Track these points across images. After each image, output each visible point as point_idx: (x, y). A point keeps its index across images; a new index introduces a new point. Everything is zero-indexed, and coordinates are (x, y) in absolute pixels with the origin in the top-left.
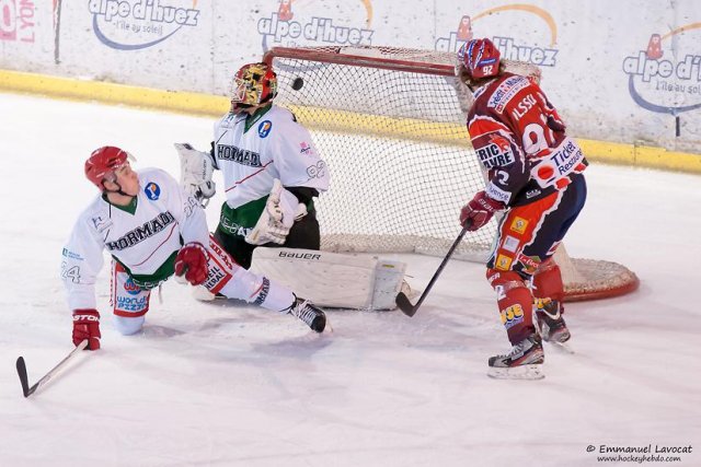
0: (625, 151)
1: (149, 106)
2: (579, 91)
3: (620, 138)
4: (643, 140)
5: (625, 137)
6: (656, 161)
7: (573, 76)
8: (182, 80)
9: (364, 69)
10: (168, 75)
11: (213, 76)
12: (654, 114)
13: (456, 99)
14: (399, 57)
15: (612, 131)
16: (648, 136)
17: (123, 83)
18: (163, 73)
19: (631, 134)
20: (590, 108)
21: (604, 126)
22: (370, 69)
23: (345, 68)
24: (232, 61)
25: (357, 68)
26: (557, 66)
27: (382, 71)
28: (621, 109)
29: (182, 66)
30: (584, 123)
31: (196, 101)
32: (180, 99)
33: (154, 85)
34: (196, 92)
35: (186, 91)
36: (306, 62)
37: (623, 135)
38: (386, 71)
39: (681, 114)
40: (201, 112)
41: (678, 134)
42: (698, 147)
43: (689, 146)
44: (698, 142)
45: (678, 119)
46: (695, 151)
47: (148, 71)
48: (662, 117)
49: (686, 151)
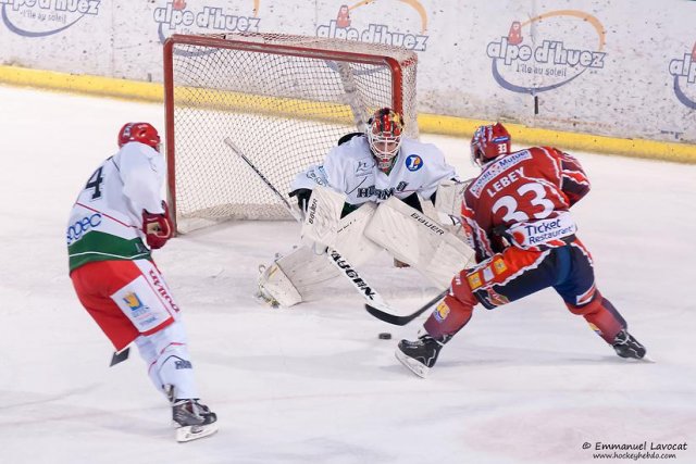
1: (54, 88)
2: (448, 73)
3: (485, 115)
4: (506, 117)
5: (489, 115)
6: (517, 135)
7: (442, 59)
8: (84, 64)
9: (256, 53)
10: (72, 60)
11: (113, 61)
12: (515, 93)
13: (339, 81)
14: (288, 43)
15: (477, 109)
16: (510, 115)
17: (30, 67)
18: (67, 58)
19: (495, 112)
20: (457, 89)
21: (470, 105)
22: (262, 54)
23: (239, 53)
24: (130, 47)
25: (250, 53)
26: (428, 50)
27: (272, 56)
28: (486, 90)
29: (85, 52)
30: (452, 102)
31: (98, 84)
32: (82, 82)
33: (59, 69)
34: (97, 75)
35: (88, 74)
36: (203, 48)
37: (487, 113)
38: (276, 56)
39: (539, 94)
40: (101, 94)
41: (536, 112)
42: (555, 124)
43: (547, 122)
44: (555, 120)
45: (536, 98)
46: (551, 127)
47: (53, 57)
48: (522, 95)
49: (544, 127)
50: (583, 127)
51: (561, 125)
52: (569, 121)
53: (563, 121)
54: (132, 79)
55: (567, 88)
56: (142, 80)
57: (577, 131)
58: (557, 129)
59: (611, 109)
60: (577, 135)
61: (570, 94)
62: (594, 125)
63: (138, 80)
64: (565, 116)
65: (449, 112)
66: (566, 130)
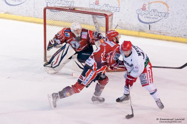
0: (137, 33)
1: (18, 20)
2: (125, 18)
3: (135, 30)
4: (141, 30)
5: (137, 30)
6: (144, 36)
7: (124, 14)
8: (26, 14)
9: (69, 12)
10: (23, 12)
11: (34, 13)
12: (144, 24)
15: (133, 28)
16: (142, 30)
17: (12, 14)
18: (21, 12)
19: (138, 29)
20: (128, 22)
21: (131, 27)
24: (39, 9)
26: (120, 11)
28: (136, 23)
29: (27, 10)
30: (126, 26)
31: (30, 19)
32: (26, 19)
33: (19, 15)
34: (30, 17)
35: (27, 16)
36: (55, 10)
37: (136, 29)
38: (75, 13)
39: (150, 24)
40: (31, 22)
41: (150, 29)
42: (155, 32)
43: (152, 32)
44: (155, 31)
45: (150, 25)
46: (154, 33)
47: (18, 11)
48: (146, 25)
49: (152, 33)
50: (162, 34)
51: (156, 33)
52: (158, 32)
53: (157, 32)
54: (39, 18)
55: (158, 22)
56: (42, 18)
57: (161, 35)
58: (155, 34)
59: (170, 29)
60: (161, 36)
61: (159, 24)
62: (165, 33)
63: (41, 18)
64: (157, 30)
65: (126, 29)
66: (158, 34)
